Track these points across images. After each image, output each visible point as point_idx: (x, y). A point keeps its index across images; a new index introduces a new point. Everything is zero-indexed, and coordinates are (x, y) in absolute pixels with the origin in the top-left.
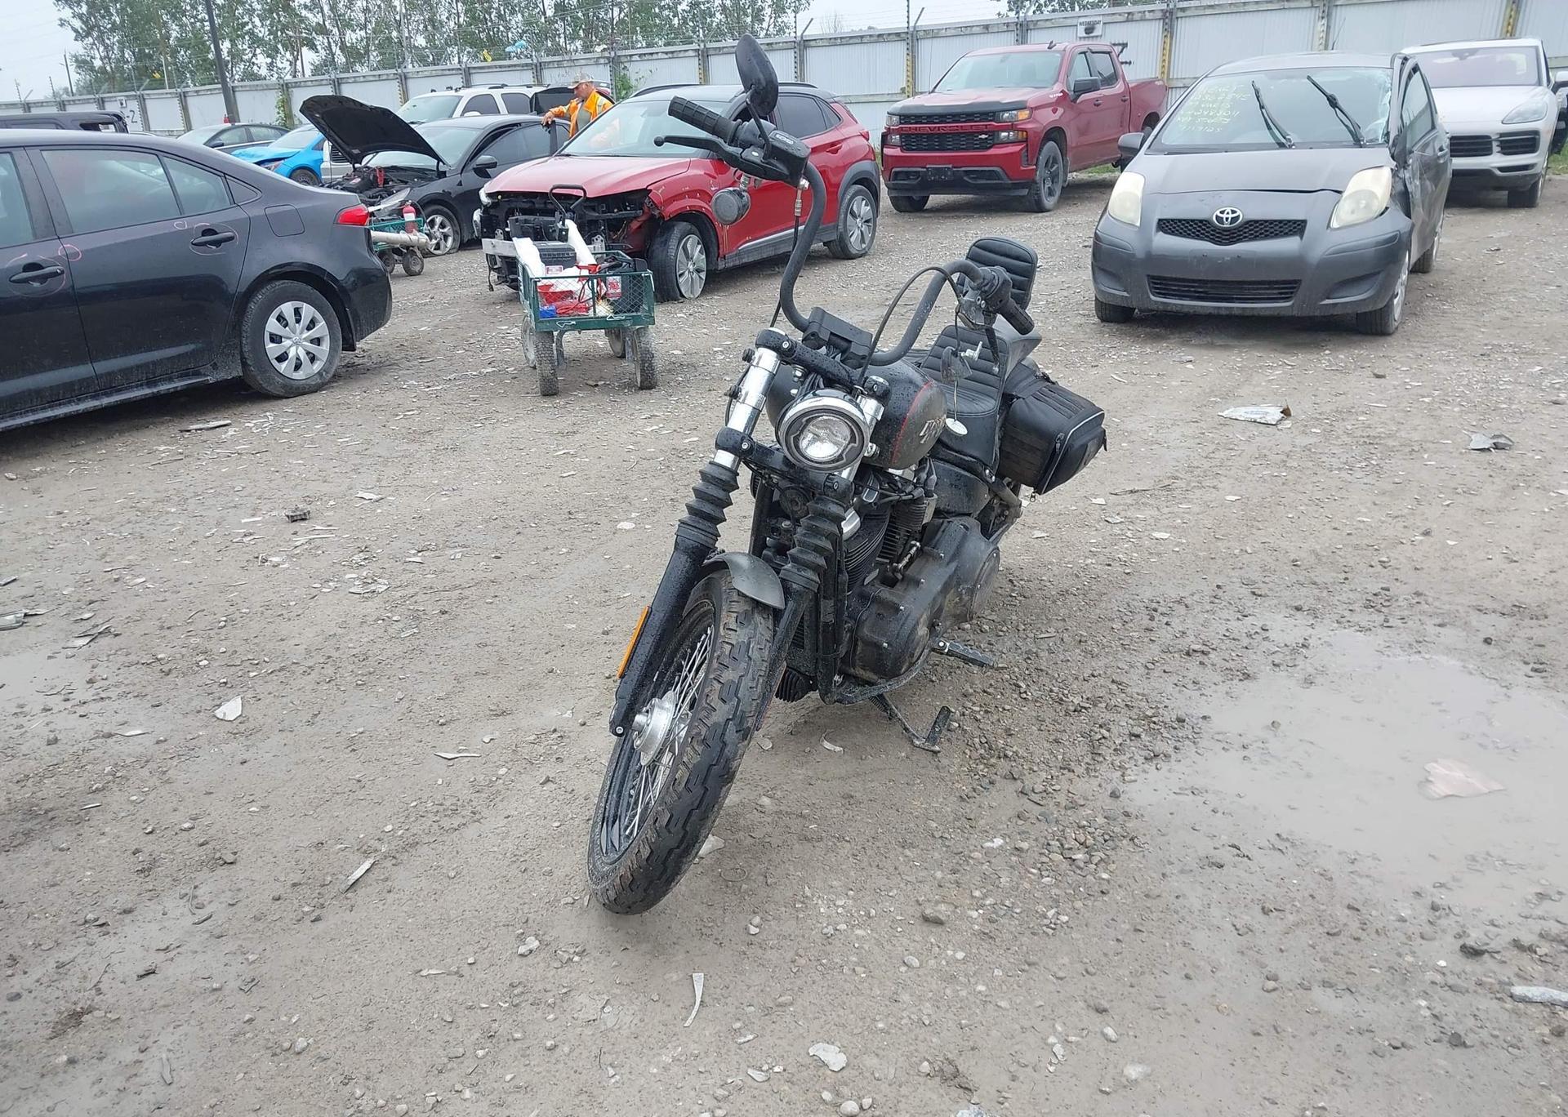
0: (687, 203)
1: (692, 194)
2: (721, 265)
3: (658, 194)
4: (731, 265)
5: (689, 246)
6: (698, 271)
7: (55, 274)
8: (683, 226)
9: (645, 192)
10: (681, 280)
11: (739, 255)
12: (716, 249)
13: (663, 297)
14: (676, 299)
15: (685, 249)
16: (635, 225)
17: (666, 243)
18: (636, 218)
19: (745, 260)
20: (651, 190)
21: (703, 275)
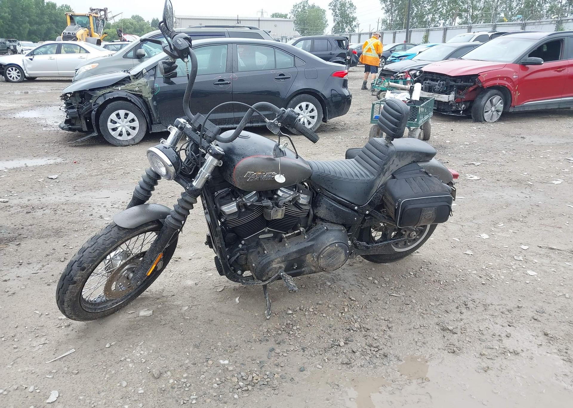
0: (498, 82)
1: (502, 78)
2: (511, 110)
3: (483, 78)
4: (517, 110)
5: (494, 100)
6: (498, 111)
7: (227, 84)
8: (495, 91)
9: (477, 75)
10: (486, 114)
11: (524, 106)
12: (510, 103)
13: (475, 120)
14: (481, 121)
15: (491, 101)
16: (471, 89)
17: (482, 98)
18: (471, 86)
19: (526, 109)
20: (480, 75)
21: (500, 114)
